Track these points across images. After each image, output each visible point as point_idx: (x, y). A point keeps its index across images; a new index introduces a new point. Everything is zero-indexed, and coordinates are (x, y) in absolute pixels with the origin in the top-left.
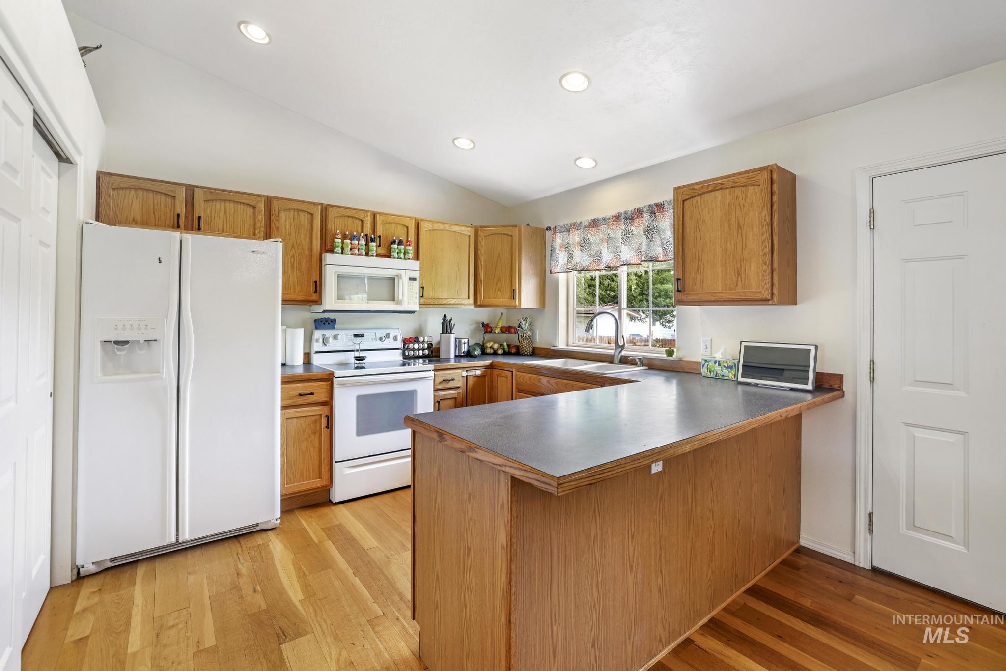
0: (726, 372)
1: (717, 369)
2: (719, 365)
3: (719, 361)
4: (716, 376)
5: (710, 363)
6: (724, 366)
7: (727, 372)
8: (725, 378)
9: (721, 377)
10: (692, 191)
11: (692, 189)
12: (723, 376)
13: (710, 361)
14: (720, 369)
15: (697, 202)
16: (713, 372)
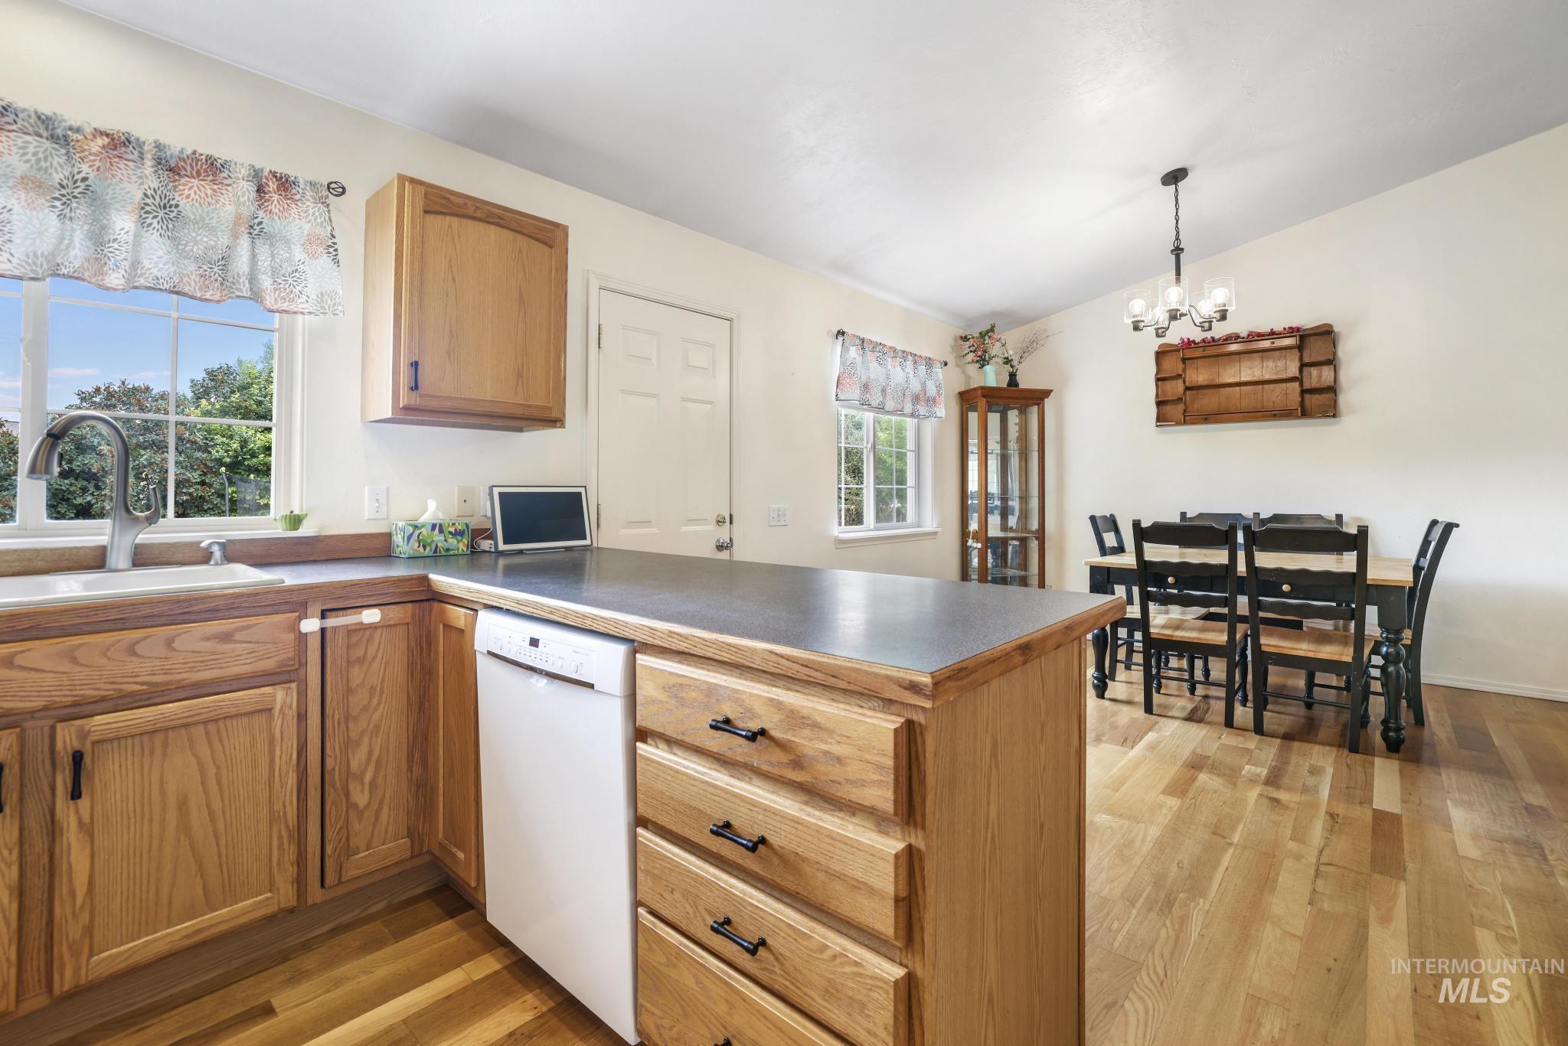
0: (452, 541)
1: (438, 538)
2: (441, 531)
3: (441, 525)
4: (435, 552)
5: (423, 529)
6: (450, 533)
7: (455, 542)
8: (452, 552)
9: (443, 553)
10: (444, 202)
11: (445, 198)
12: (448, 550)
13: (423, 526)
14: (443, 538)
15: (450, 226)
16: (430, 545)
